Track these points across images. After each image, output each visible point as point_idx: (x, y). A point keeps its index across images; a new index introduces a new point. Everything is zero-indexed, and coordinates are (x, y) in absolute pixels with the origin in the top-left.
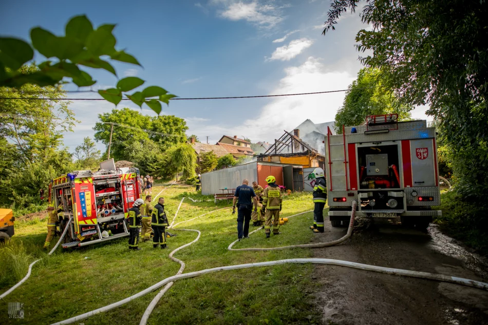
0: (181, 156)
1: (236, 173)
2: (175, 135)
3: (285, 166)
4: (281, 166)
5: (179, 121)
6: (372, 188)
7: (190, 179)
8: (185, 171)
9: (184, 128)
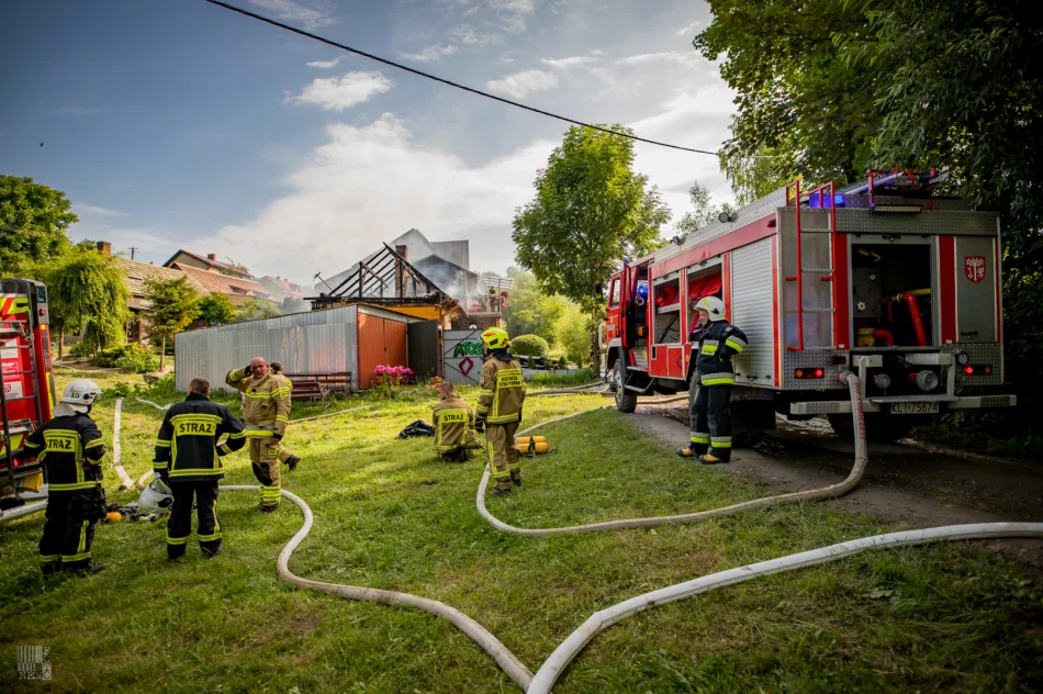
0: (83, 285)
1: (293, 331)
2: (36, 234)
3: (412, 321)
4: (404, 320)
5: (46, 195)
6: (866, 345)
7: (107, 351)
8: (92, 328)
9: (64, 218)
